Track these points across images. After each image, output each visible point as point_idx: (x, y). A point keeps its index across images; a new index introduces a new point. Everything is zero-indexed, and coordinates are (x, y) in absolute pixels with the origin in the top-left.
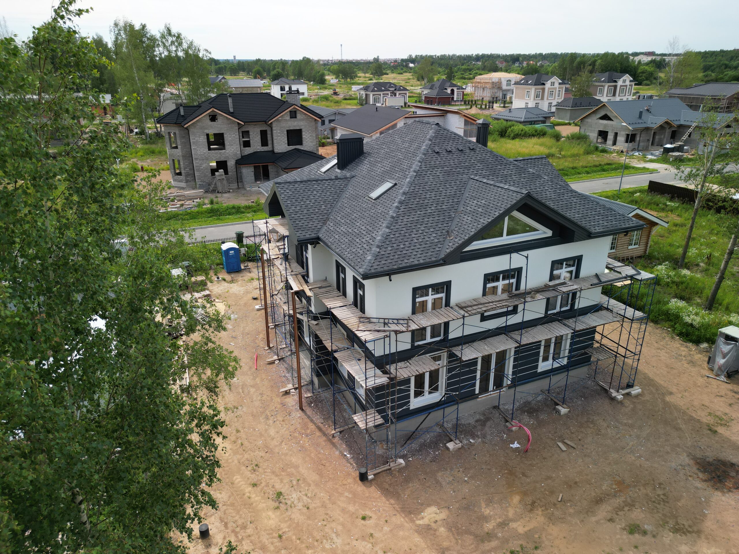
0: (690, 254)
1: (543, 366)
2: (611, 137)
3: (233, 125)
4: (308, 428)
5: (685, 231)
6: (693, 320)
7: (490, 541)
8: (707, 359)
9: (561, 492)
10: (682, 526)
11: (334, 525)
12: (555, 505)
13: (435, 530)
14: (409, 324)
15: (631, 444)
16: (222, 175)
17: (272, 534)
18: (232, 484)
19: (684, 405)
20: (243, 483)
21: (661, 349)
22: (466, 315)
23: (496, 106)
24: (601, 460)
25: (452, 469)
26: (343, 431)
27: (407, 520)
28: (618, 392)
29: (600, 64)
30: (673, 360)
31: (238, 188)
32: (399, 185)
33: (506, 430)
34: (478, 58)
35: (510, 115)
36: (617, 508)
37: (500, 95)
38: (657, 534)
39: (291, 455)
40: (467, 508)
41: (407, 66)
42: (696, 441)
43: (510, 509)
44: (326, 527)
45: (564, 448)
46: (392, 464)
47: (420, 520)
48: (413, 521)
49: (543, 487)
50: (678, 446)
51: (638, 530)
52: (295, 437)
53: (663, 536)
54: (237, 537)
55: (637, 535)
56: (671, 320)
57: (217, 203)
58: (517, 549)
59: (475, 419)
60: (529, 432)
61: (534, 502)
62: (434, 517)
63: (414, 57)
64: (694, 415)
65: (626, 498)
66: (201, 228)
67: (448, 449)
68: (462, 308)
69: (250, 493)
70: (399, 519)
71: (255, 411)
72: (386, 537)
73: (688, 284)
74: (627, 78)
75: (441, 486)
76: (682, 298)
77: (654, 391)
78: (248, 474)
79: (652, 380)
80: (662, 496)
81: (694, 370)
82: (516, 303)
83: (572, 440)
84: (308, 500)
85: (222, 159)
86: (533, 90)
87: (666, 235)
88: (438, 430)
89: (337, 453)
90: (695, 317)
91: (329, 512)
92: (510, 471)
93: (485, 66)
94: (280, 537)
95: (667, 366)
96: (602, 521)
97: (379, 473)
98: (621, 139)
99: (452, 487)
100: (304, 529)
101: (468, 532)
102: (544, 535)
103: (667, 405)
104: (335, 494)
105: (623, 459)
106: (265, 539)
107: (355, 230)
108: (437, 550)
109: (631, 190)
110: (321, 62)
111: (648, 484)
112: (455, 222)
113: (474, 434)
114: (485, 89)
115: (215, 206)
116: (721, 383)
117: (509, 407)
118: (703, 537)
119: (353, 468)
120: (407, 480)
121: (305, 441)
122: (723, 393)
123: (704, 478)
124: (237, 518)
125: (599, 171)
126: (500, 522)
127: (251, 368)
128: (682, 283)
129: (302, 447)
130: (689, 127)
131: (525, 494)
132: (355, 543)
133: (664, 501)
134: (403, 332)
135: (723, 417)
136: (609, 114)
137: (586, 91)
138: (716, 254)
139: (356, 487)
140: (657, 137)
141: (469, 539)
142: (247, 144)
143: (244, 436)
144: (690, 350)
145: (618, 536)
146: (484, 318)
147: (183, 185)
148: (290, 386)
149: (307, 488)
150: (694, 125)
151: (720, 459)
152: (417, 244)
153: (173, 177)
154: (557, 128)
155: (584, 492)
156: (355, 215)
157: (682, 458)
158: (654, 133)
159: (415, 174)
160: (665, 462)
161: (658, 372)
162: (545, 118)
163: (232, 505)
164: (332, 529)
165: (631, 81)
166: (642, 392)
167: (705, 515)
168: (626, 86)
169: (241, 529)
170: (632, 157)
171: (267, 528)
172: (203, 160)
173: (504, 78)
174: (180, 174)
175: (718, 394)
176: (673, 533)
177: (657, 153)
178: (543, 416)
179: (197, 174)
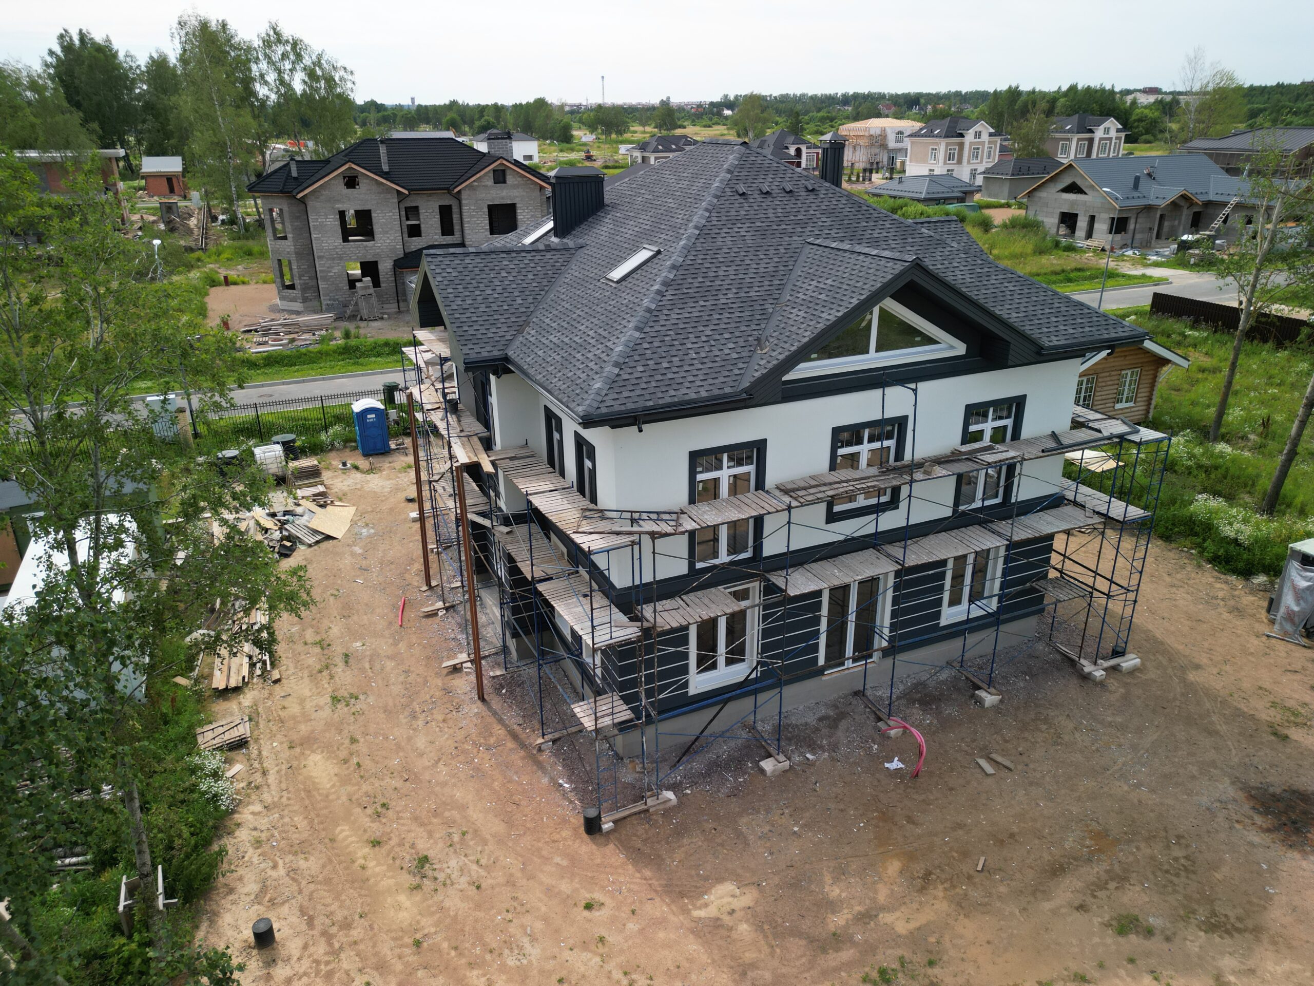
0: (1230, 418)
1: (950, 615)
2: (1082, 223)
3: (389, 196)
4: (491, 735)
5: (1220, 379)
6: (1238, 532)
7: (837, 950)
8: (1265, 604)
9: (983, 853)
10: (1223, 919)
11: (527, 920)
12: (970, 877)
13: (730, 929)
14: (681, 521)
15: (1121, 760)
16: (368, 287)
17: (401, 938)
18: (332, 840)
19: (1224, 687)
20: (353, 839)
21: (1178, 587)
22: (794, 503)
23: (875, 177)
24: (1063, 792)
25: (768, 811)
26: (559, 739)
27: (674, 908)
28: (1095, 663)
29: (1064, 106)
30: (1201, 607)
31: (400, 312)
32: (664, 253)
33: (877, 737)
34: (846, 100)
35: (900, 187)
36: (1093, 884)
37: (884, 158)
38: (1174, 934)
39: (454, 785)
40: (795, 885)
41: (719, 114)
42: (1248, 756)
43: (880, 886)
44: (512, 924)
45: (989, 769)
46: (651, 802)
47: (700, 908)
48: (685, 911)
49: (948, 843)
50: (1213, 764)
51: (1136, 926)
52: (465, 752)
53: (1185, 939)
54: (330, 944)
55: (1133, 938)
56: (1196, 534)
57: (358, 337)
58: (894, 966)
59: (817, 716)
60: (921, 738)
61: (928, 874)
62: (729, 903)
63: (732, 98)
64: (1242, 706)
65: (1112, 865)
66: (324, 379)
67: (762, 771)
68: (787, 492)
69: (365, 858)
70: (659, 908)
71: (391, 703)
72: (630, 943)
73: (1227, 469)
74: (1112, 124)
75: (746, 844)
76: (1216, 493)
77: (1165, 662)
78: (366, 821)
79: (1162, 643)
80: (1183, 861)
81: (1241, 625)
82: (895, 483)
83: (1005, 753)
84: (483, 873)
85: (369, 258)
86: (942, 146)
87: (1186, 386)
88: (744, 734)
89: (545, 781)
90: (1243, 527)
91: (520, 895)
92: (884, 813)
93: (858, 113)
94: (418, 944)
95: (1190, 618)
96: (1063, 910)
97: (625, 818)
98: (1101, 227)
99: (768, 845)
100: (467, 929)
101: (795, 932)
102: (947, 938)
103: (1189, 687)
104: (535, 859)
105: (1106, 789)
106: (386, 949)
107: (576, 339)
108: (732, 968)
109: (1119, 312)
110: (567, 109)
111: (1154, 837)
112: (774, 321)
113: (815, 742)
114: (858, 148)
115: (353, 342)
116: (1293, 647)
117: (884, 693)
118: (1265, 938)
119: (574, 809)
120: (680, 832)
121: (484, 760)
122: (1298, 667)
123: (1264, 826)
124: (334, 907)
125: (1061, 282)
126: (860, 913)
127: (390, 623)
128: (1216, 468)
129: (477, 769)
130: (1224, 204)
131: (911, 857)
132: (567, 954)
133: (1186, 869)
134: (667, 535)
135: (1300, 709)
136: (1079, 182)
137: (1038, 148)
138: (1278, 418)
139: (577, 845)
140: (1166, 224)
141: (796, 946)
142: (415, 231)
143: (365, 750)
144: (1234, 588)
145: (1096, 940)
146: (832, 517)
147: (297, 306)
148: (463, 657)
149: (479, 849)
150: (1234, 200)
151: (1295, 788)
152: (695, 362)
153: (279, 292)
154: (987, 212)
155: (1028, 852)
156: (578, 312)
157: (1221, 787)
158: (1161, 216)
159: (697, 232)
160: (1188, 795)
161: (1172, 629)
162: (965, 193)
163: (328, 881)
164: (524, 928)
165: (1118, 131)
166: (1143, 664)
167: (1268, 898)
168: (1110, 139)
169: (341, 928)
170: (1121, 258)
171: (394, 927)
172: (333, 259)
173: (892, 128)
174: (292, 287)
175: (1289, 668)
176: (1206, 932)
177: (1166, 251)
178: (949, 710)
179: (322, 285)
